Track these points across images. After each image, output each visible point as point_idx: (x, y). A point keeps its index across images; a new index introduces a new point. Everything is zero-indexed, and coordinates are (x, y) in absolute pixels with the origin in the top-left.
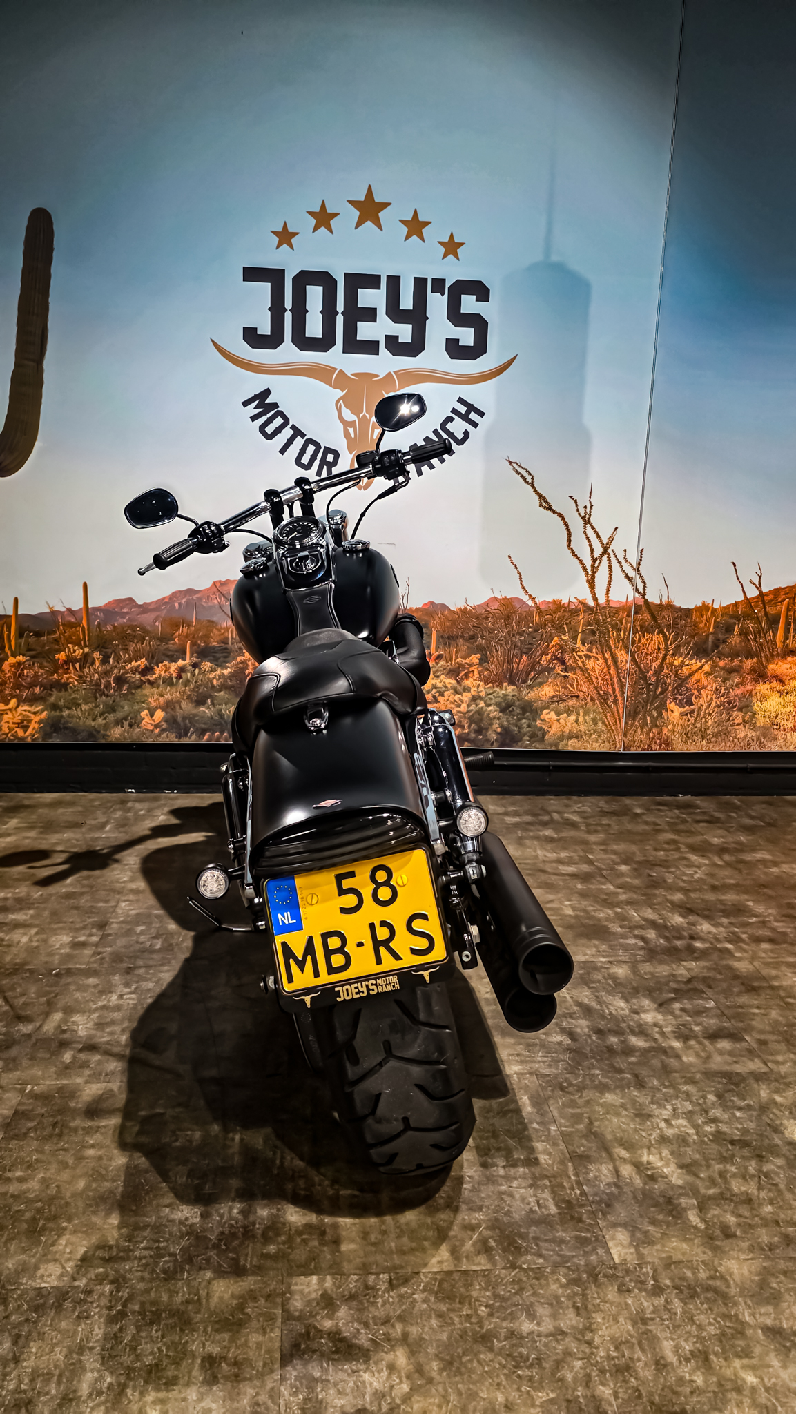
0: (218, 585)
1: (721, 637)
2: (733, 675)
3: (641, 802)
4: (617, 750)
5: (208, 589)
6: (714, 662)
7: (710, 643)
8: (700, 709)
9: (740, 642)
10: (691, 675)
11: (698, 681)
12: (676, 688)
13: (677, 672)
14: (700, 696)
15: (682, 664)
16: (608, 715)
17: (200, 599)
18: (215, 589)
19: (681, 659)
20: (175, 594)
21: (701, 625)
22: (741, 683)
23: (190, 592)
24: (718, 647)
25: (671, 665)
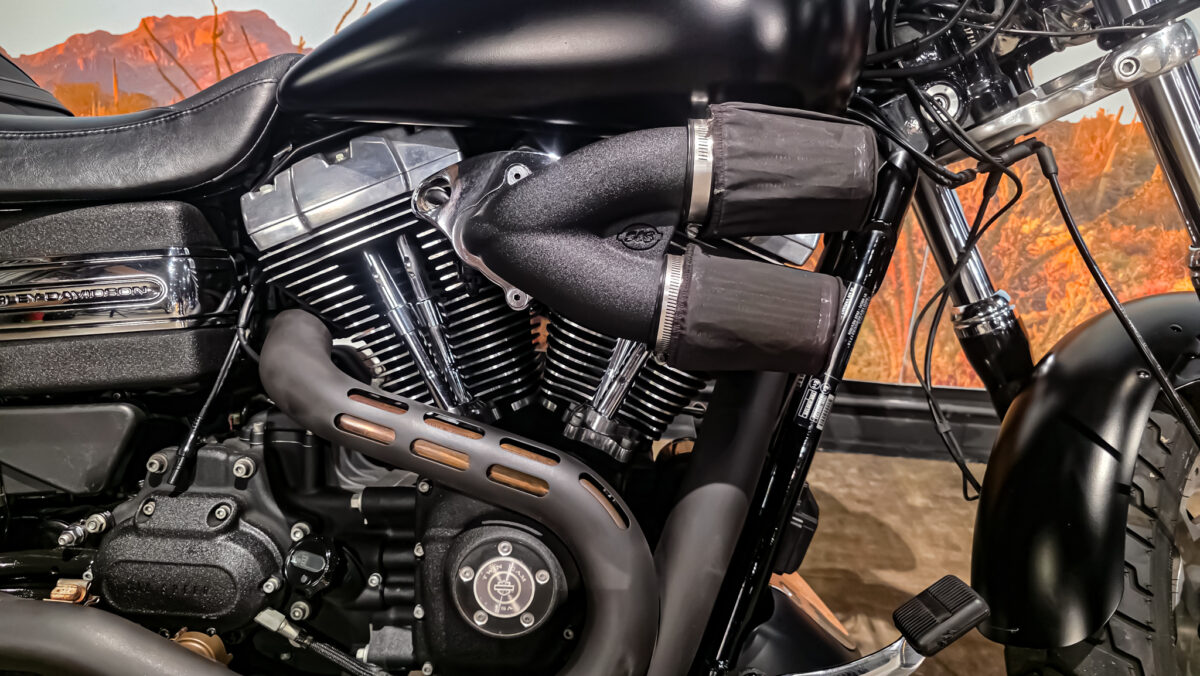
0: (151, 25)
1: (1125, 184)
2: (1133, 258)
3: (925, 475)
4: (890, 381)
5: (135, 34)
6: (1100, 231)
7: (1100, 195)
8: (1058, 318)
9: (1162, 196)
10: (1050, 254)
11: (1064, 266)
12: (1019, 277)
13: (1024, 246)
14: (1063, 294)
15: (1037, 233)
16: (883, 318)
17: (121, 52)
18: (146, 35)
19: (1036, 222)
20: (73, 39)
21: (1089, 158)
22: (1148, 276)
23: (100, 37)
24: (1114, 202)
25: (1016, 232)
